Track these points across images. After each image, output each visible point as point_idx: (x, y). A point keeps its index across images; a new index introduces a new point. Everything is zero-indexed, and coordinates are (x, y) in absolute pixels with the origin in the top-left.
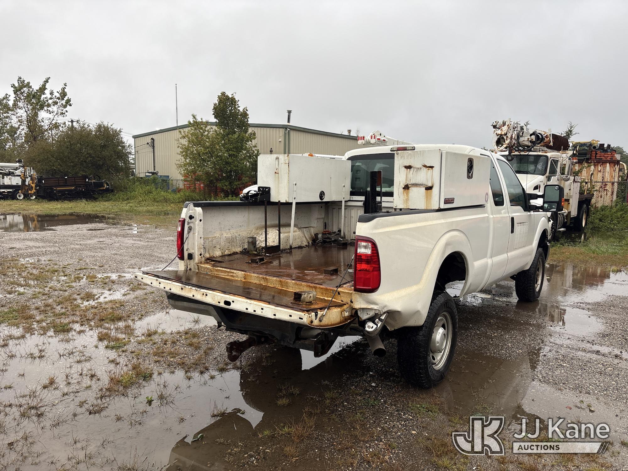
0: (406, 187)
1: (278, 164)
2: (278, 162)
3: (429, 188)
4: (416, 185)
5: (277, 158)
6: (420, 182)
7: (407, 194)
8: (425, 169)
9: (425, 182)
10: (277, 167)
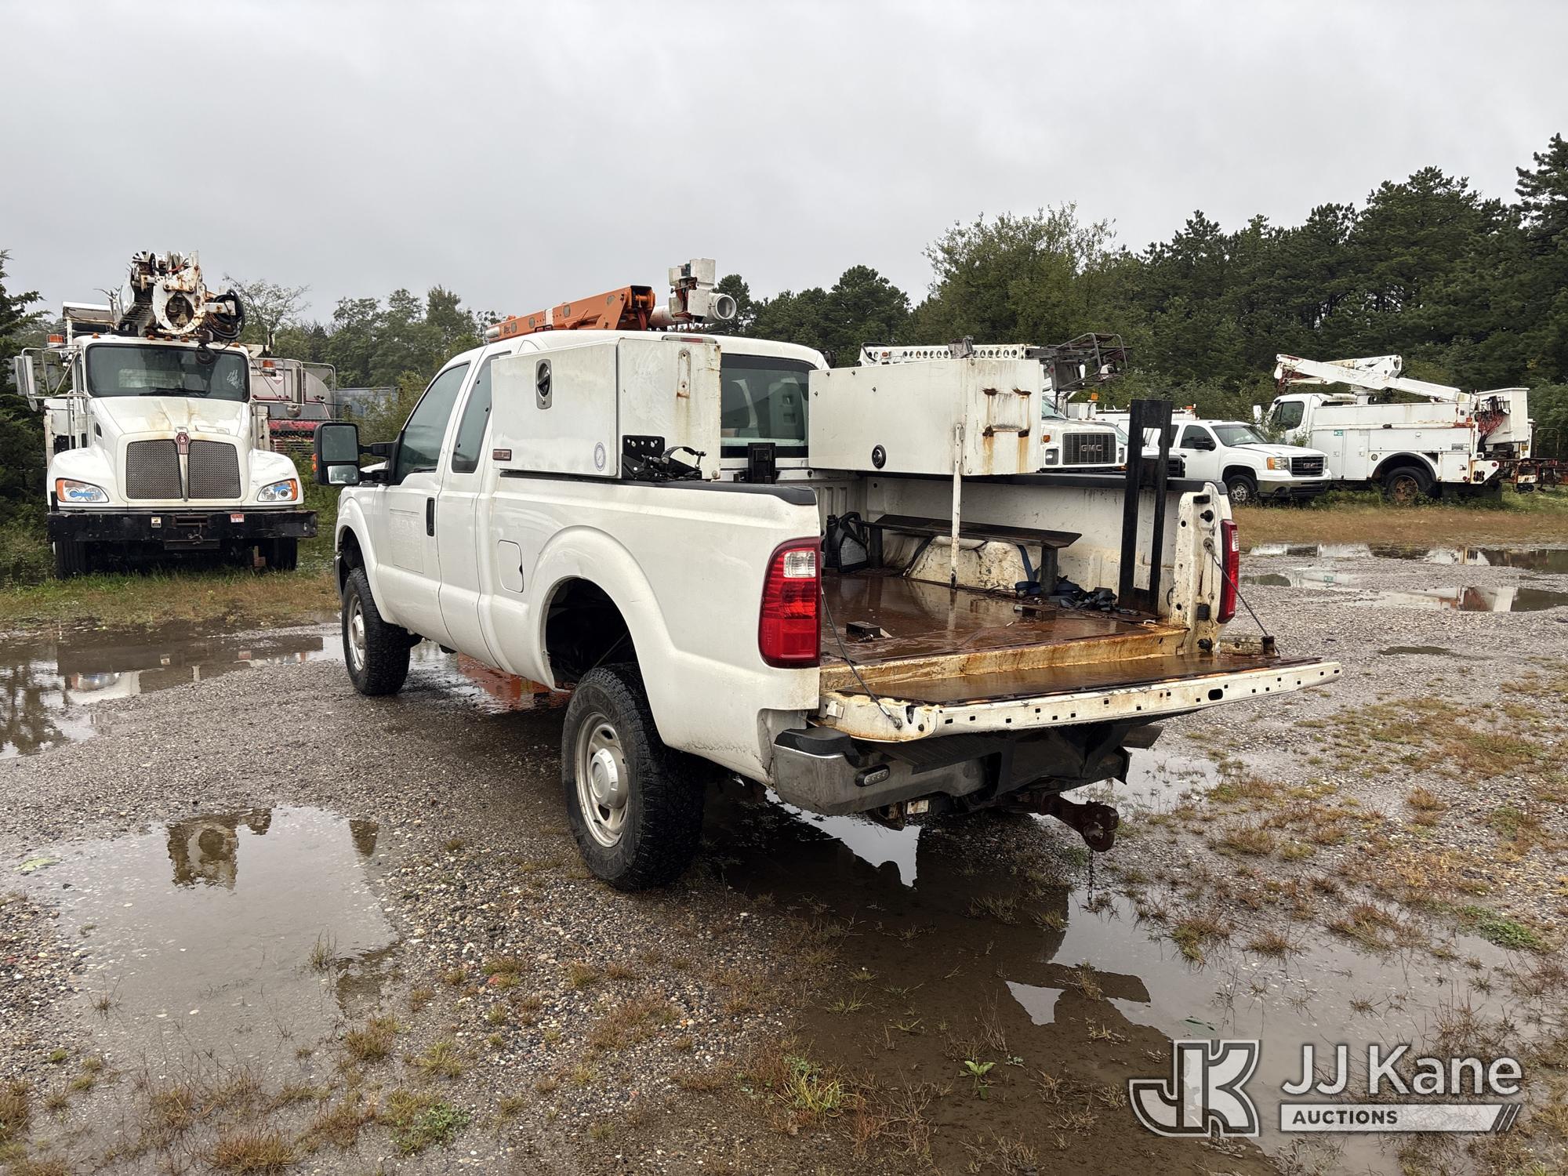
0: (989, 433)
1: (689, 370)
2: (689, 364)
3: (1024, 434)
4: (1004, 427)
5: (685, 354)
6: (1011, 423)
7: (991, 445)
8: (1018, 397)
9: (1018, 423)
10: (684, 377)
